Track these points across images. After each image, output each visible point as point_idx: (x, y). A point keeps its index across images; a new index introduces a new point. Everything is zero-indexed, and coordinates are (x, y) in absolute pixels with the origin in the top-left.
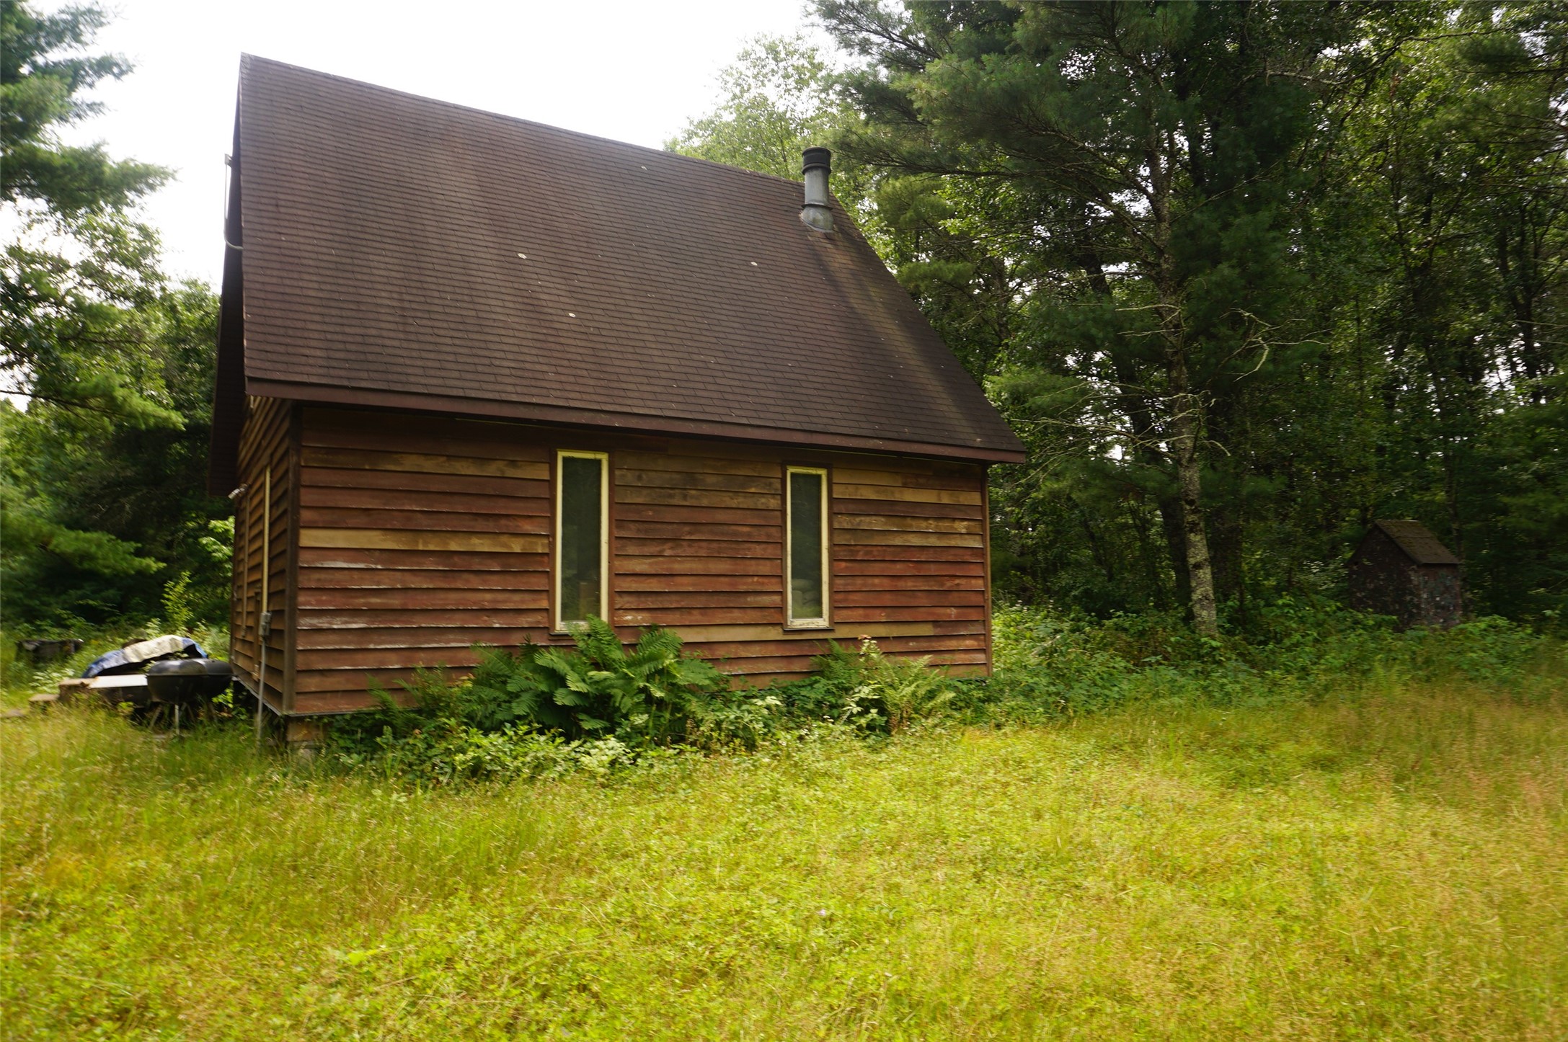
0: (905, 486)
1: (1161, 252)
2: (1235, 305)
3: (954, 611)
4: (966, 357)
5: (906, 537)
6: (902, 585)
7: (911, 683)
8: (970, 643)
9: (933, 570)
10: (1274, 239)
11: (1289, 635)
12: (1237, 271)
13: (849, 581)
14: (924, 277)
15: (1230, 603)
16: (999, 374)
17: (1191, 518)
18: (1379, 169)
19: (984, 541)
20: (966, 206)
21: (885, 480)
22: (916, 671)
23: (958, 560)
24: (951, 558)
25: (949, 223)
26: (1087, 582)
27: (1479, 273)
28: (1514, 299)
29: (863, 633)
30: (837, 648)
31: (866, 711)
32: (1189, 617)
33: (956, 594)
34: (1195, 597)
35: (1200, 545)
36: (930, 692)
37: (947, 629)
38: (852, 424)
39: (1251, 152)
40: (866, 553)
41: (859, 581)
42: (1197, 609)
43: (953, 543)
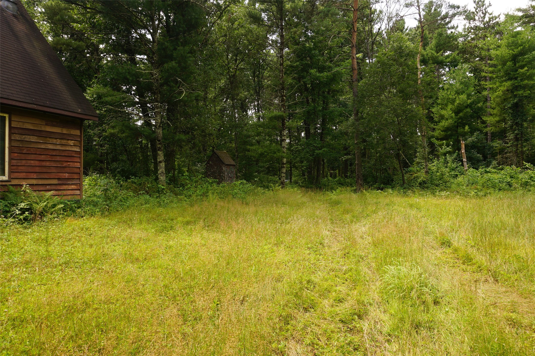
0: (46, 125)
1: (154, 54)
2: (177, 76)
3: (67, 174)
4: (81, 79)
5: (46, 145)
6: (44, 164)
7: (45, 202)
8: (73, 187)
9: (58, 158)
10: (190, 57)
11: (187, 185)
12: (178, 65)
13: (19, 161)
14: (64, 44)
15: (170, 175)
16: (92, 87)
17: (159, 146)
18: (224, 43)
19: (80, 149)
20: (82, 19)
21: (37, 122)
22: (47, 197)
23: (70, 155)
24: (66, 154)
25: (75, 25)
26: (123, 166)
27: (248, 81)
28: (256, 90)
29: (24, 183)
30: (11, 188)
31: (24, 213)
32: (157, 179)
33: (68, 168)
34: (159, 172)
35: (161, 155)
36: (54, 205)
37: (63, 182)
38: (21, 97)
39: (184, 26)
40: (28, 150)
41: (24, 162)
42: (159, 176)
43: (67, 149)
